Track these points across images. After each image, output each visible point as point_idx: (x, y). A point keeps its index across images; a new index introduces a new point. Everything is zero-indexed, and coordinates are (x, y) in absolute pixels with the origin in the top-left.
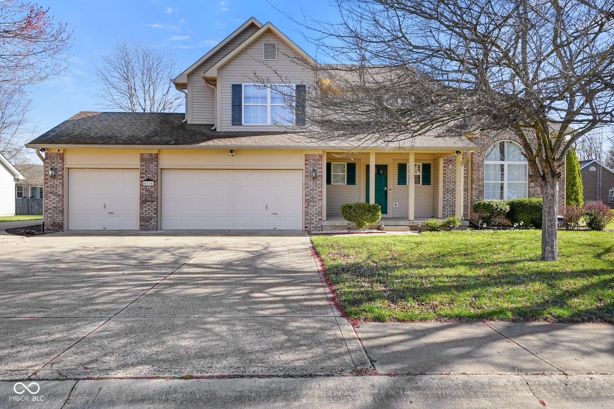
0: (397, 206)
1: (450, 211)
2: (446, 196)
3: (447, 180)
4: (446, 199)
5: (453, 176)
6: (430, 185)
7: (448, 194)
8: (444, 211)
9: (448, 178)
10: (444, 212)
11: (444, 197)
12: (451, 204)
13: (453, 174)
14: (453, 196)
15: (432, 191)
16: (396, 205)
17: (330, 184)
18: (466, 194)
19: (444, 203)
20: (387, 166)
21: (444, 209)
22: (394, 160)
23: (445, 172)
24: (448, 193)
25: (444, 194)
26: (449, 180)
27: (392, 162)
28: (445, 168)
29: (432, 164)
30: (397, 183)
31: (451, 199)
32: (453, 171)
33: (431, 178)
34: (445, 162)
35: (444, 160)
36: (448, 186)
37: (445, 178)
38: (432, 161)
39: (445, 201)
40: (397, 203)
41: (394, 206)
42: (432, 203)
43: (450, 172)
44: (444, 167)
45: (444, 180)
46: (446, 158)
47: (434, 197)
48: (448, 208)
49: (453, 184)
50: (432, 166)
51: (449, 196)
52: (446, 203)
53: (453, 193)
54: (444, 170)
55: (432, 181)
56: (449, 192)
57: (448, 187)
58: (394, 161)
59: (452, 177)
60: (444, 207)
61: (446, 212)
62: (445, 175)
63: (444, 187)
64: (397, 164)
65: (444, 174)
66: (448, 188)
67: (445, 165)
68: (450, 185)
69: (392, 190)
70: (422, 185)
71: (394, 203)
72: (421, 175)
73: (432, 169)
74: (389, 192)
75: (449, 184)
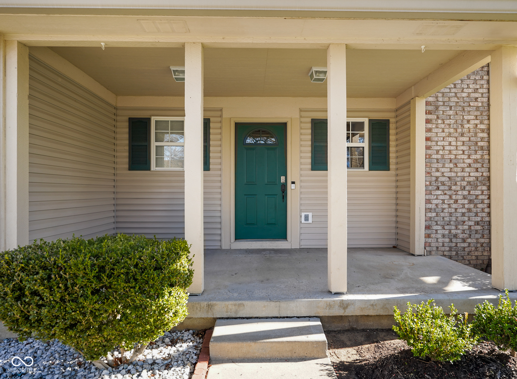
0: (310, 220)
1: (444, 236)
2: (432, 197)
3: (435, 156)
4: (433, 206)
5: (450, 144)
6: (388, 169)
7: (439, 192)
8: (428, 236)
9: (438, 152)
10: (429, 240)
11: (428, 201)
12: (447, 219)
13: (450, 139)
14: (451, 197)
15: (394, 184)
16: (307, 218)
17: (149, 169)
18: (486, 193)
19: (429, 215)
20: (285, 124)
21: (429, 232)
22: (301, 111)
23: (429, 135)
24: (438, 188)
25: (428, 192)
26: (439, 157)
27: (298, 116)
28: (430, 126)
29: (392, 120)
30: (310, 166)
31: (446, 206)
32: (450, 133)
33: (391, 155)
34: (430, 108)
35: (427, 103)
36: (438, 170)
37: (429, 152)
38: (393, 114)
39: (430, 210)
40: (310, 215)
41: (303, 221)
42: (394, 213)
43: (443, 135)
44: (428, 121)
45: (428, 157)
46: (431, 99)
47: (397, 199)
48: (439, 227)
49: (451, 165)
50: (392, 126)
51: (441, 197)
52: (434, 214)
53: (450, 189)
54: (429, 130)
55: (392, 161)
56: (442, 188)
57: (438, 174)
58: (303, 114)
59: (447, 148)
60: (428, 227)
61: (434, 240)
62: (429, 143)
63: (428, 173)
64: (309, 120)
65: (428, 139)
66: (437, 178)
67: (429, 117)
68: (443, 170)
69: (297, 182)
70: (370, 169)
71: (303, 214)
72: (365, 145)
73: (392, 132)
74: (290, 187)
75: (440, 165)
